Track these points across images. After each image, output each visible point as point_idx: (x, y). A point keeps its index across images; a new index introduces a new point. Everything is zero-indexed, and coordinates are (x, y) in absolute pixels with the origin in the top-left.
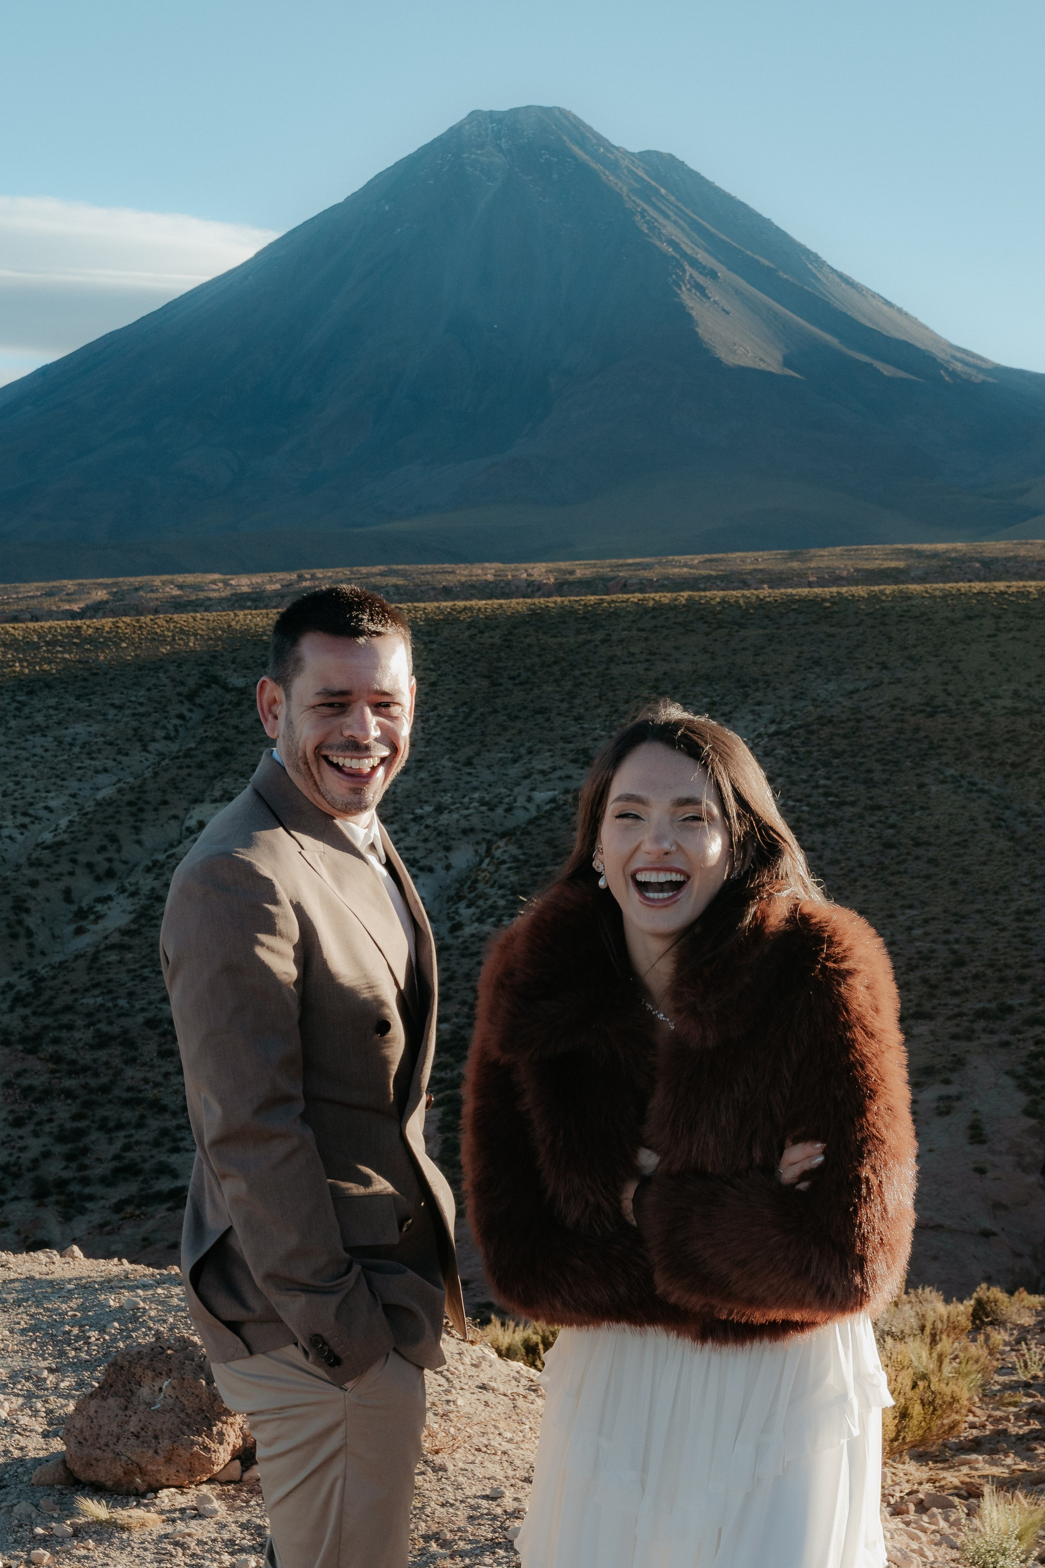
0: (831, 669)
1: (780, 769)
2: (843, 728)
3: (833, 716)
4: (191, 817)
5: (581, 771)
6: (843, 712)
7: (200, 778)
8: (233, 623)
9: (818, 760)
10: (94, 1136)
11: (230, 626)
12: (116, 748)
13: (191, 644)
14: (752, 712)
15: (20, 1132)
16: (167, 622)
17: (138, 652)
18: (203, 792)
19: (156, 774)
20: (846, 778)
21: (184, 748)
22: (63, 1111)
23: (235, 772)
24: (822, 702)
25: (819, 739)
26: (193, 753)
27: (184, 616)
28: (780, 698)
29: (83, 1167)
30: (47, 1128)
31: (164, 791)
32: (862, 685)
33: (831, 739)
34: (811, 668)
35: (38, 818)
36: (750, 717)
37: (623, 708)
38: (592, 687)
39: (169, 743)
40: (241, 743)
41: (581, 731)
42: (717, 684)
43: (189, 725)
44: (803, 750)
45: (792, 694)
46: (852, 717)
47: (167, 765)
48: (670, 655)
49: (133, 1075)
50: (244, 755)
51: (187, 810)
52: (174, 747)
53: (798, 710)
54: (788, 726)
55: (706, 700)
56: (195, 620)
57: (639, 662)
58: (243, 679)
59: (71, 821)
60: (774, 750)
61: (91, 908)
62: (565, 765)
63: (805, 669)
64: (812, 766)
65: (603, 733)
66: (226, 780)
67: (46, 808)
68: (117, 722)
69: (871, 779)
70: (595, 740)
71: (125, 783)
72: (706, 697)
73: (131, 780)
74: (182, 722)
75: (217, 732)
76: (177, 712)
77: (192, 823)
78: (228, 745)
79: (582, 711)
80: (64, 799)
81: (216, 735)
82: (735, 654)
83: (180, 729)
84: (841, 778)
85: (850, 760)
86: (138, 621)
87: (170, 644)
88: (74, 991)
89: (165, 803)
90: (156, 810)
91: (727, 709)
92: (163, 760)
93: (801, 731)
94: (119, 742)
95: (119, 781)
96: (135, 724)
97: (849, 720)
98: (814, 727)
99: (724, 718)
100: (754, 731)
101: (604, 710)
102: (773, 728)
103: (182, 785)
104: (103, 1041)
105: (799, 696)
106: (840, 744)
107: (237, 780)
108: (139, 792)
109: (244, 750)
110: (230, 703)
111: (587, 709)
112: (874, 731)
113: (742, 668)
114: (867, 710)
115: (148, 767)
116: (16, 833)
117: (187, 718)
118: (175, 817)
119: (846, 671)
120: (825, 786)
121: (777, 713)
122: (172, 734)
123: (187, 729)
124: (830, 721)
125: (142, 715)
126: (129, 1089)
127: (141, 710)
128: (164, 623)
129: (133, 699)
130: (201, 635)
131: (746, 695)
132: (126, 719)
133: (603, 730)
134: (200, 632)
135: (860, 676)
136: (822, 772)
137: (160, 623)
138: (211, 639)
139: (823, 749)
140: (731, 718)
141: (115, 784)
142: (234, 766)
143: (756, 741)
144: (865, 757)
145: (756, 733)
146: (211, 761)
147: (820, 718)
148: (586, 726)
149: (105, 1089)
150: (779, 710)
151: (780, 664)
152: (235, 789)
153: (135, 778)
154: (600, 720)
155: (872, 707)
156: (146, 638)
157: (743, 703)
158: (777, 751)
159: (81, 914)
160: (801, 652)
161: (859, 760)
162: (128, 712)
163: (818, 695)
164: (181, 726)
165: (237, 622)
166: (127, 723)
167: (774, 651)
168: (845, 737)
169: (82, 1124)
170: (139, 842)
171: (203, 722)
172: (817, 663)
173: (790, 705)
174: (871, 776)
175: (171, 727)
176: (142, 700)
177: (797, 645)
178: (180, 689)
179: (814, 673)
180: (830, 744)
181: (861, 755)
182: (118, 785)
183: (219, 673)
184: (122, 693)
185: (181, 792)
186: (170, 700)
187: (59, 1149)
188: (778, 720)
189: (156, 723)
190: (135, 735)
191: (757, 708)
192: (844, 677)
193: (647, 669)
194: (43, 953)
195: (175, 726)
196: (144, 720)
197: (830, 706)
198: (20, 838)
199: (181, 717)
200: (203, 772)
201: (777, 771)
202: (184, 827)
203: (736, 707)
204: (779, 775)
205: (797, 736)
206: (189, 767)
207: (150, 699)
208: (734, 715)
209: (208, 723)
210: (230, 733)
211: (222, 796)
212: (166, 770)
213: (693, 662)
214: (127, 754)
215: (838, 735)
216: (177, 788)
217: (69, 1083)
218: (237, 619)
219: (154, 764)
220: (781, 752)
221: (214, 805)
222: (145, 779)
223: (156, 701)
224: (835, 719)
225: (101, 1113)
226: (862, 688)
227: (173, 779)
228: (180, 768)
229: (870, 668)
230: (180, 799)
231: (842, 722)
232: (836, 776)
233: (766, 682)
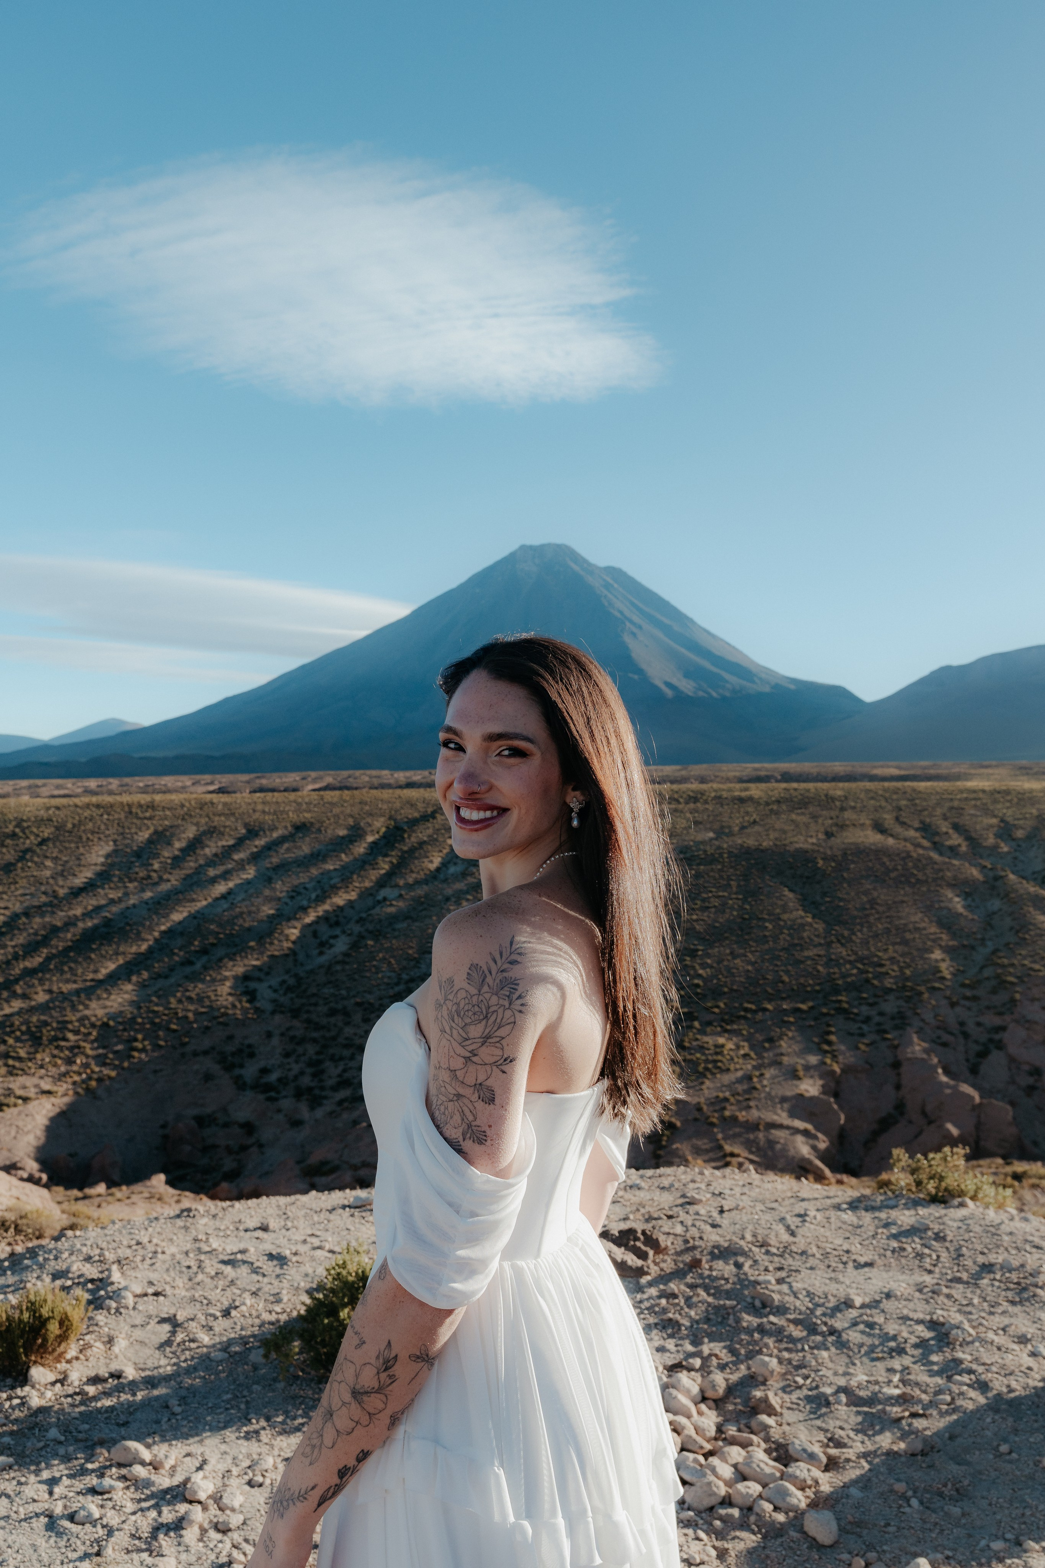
10: (328, 1064)
15: (289, 1060)
22: (311, 1050)
29: (321, 1081)
30: (303, 1059)
35: (299, 893)
49: (348, 1031)
51: (377, 891)
59: (317, 896)
61: (327, 942)
67: (305, 888)
77: (380, 898)
80: (313, 884)
88: (318, 985)
104: (333, 1012)
116: (288, 900)
118: (371, 895)
126: (347, 1039)
149: (334, 1038)
159: (322, 944)
169: (321, 1057)
170: (352, 907)
187: (309, 1070)
194: (302, 965)
198: (291, 903)
217: (315, 1035)
225: (331, 1051)
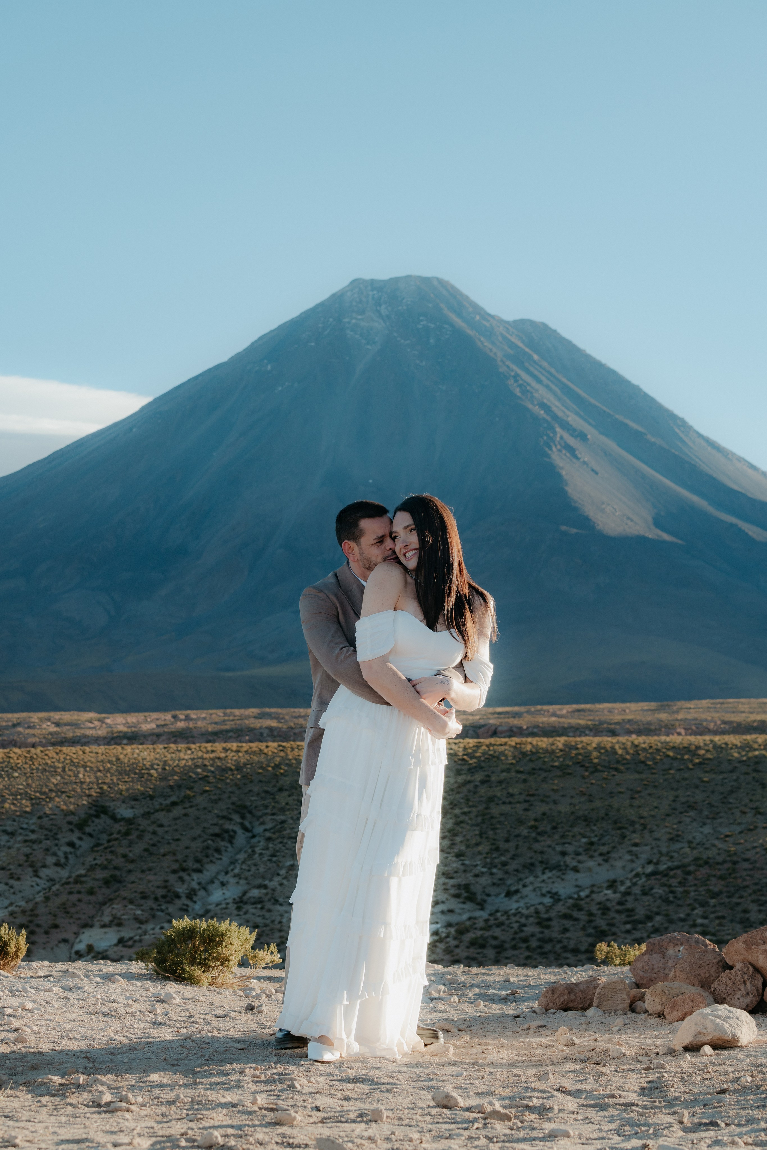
0: (706, 813)
1: (659, 907)
2: (719, 870)
3: (709, 858)
4: (80, 941)
5: (462, 906)
6: (719, 854)
7: (90, 903)
8: (122, 757)
9: (695, 900)
11: (118, 759)
12: (9, 872)
13: (81, 776)
14: (630, 852)
16: (57, 754)
17: (30, 781)
18: (92, 917)
19: (47, 899)
20: (723, 917)
21: (74, 875)
23: (124, 899)
24: (698, 844)
25: (696, 879)
26: (83, 879)
27: (74, 749)
28: (656, 839)
31: (55, 916)
32: (738, 829)
33: (708, 880)
34: (686, 812)
36: (628, 857)
37: (503, 845)
38: (473, 825)
39: (59, 869)
40: (130, 871)
41: (462, 868)
42: (595, 825)
43: (78, 853)
44: (680, 889)
45: (668, 836)
46: (728, 859)
47: (58, 890)
48: (548, 797)
50: (133, 882)
51: (77, 934)
52: (64, 873)
53: (675, 852)
54: (665, 866)
55: (584, 840)
56: (84, 753)
57: (519, 802)
58: (131, 810)
60: (652, 889)
62: (447, 899)
63: (681, 813)
64: (689, 905)
65: (484, 870)
66: (115, 906)
68: (9, 848)
69: (748, 919)
70: (476, 876)
71: (16, 906)
72: (584, 837)
73: (23, 903)
74: (72, 850)
75: (107, 860)
76: (67, 840)
78: (117, 873)
79: (463, 848)
81: (105, 862)
82: (612, 797)
83: (70, 856)
84: (718, 918)
85: (727, 900)
86: (29, 752)
87: (60, 775)
89: (56, 926)
90: (47, 933)
91: (605, 849)
92: (53, 885)
93: (679, 872)
94: (11, 867)
95: (11, 904)
96: (26, 850)
97: (724, 862)
98: (692, 868)
99: (602, 858)
100: (632, 871)
101: (484, 848)
102: (650, 869)
103: (72, 910)
105: (674, 839)
106: (716, 885)
107: (126, 906)
108: (31, 916)
109: (132, 878)
110: (119, 832)
111: (468, 847)
112: (749, 873)
113: (618, 810)
114: (743, 853)
115: (39, 892)
117: (77, 846)
119: (721, 814)
120: (702, 925)
121: (654, 854)
122: (63, 861)
123: (77, 856)
124: (706, 863)
125: (34, 842)
127: (33, 837)
128: (55, 755)
129: (25, 826)
130: (91, 767)
131: (624, 837)
132: (17, 845)
133: (483, 867)
134: (89, 764)
135: (735, 820)
136: (699, 911)
137: (50, 755)
138: (100, 771)
139: (701, 889)
140: (609, 858)
141: (6, 908)
142: (124, 893)
143: (634, 880)
144: (741, 897)
145: (634, 873)
146: (100, 887)
147: (697, 859)
148: (467, 862)
150: (655, 851)
151: (656, 807)
152: (123, 915)
153: (27, 902)
154: (479, 857)
155: (748, 850)
156: (37, 769)
157: (620, 844)
158: (654, 891)
160: (677, 797)
161: (735, 900)
162: (20, 838)
163: (694, 838)
164: (71, 853)
165: (125, 755)
166: (19, 849)
167: (650, 795)
168: (721, 878)
171: (92, 850)
172: (691, 807)
173: (667, 847)
174: (747, 915)
175: (61, 854)
176: (33, 827)
177: (672, 789)
178: (70, 818)
179: (689, 816)
180: (706, 885)
181: (737, 895)
182: (10, 909)
183: (108, 804)
184: (14, 821)
185: (71, 917)
186: (60, 828)
188: (655, 860)
189: (47, 850)
190: (26, 861)
191: (634, 849)
192: (719, 821)
193: (526, 810)
195: (65, 853)
196: (35, 847)
197: (706, 849)
199: (71, 844)
200: (92, 898)
201: (655, 909)
202: (73, 951)
203: (614, 847)
204: (658, 914)
205: (673, 877)
206: (79, 892)
207: (41, 827)
208: (613, 855)
209: (97, 851)
210: (119, 861)
211: (111, 921)
212: (57, 895)
213: (571, 804)
214: (19, 879)
215: (714, 876)
216: (68, 913)
218: (125, 752)
219: (45, 889)
220: (659, 891)
221: (104, 930)
222: (37, 903)
223: (46, 829)
224: (711, 861)
226: (737, 832)
227: (64, 904)
228: (70, 893)
229: (744, 813)
230: (70, 923)
231: (718, 864)
232: (712, 916)
233: (642, 824)
